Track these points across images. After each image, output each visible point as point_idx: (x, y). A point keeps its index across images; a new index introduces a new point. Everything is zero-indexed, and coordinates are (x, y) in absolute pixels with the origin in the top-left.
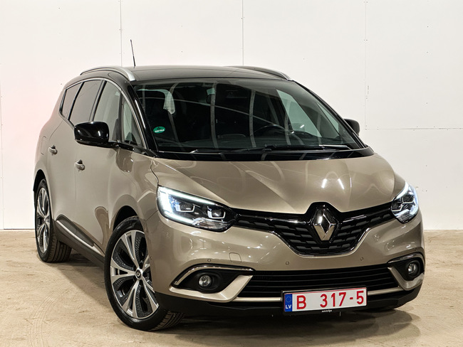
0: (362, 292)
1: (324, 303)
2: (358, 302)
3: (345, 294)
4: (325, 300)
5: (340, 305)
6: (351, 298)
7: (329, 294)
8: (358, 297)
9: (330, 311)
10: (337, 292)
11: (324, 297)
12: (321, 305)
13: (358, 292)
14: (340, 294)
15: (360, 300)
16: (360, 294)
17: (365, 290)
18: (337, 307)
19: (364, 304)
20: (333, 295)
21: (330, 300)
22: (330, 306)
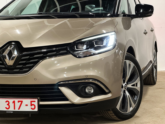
0: (35, 101)
1: (8, 107)
2: (32, 108)
3: (22, 102)
4: (8, 104)
5: (19, 109)
6: (27, 105)
7: (11, 101)
8: (31, 105)
9: (12, 112)
10: (16, 100)
11: (7, 103)
12: (6, 108)
13: (31, 102)
14: (19, 102)
15: (33, 107)
16: (33, 103)
17: (36, 100)
18: (17, 110)
19: (36, 110)
20: (14, 102)
21: (11, 105)
22: (12, 109)
